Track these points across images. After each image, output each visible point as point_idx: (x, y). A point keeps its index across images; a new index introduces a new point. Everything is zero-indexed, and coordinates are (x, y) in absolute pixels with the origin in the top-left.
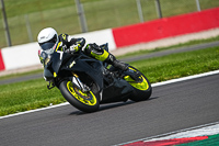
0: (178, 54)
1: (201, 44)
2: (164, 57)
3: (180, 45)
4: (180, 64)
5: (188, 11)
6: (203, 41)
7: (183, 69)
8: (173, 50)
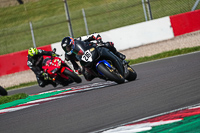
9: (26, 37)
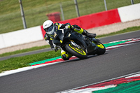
9: (100, 3)
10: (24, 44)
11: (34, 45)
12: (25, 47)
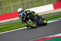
0: (7, 24)
1: (14, 22)
2: (3, 25)
3: (8, 22)
4: (8, 27)
5: (10, 12)
6: (14, 21)
7: (9, 29)
8: (6, 23)
10: (46, 12)
11: (50, 12)
12: (46, 13)
